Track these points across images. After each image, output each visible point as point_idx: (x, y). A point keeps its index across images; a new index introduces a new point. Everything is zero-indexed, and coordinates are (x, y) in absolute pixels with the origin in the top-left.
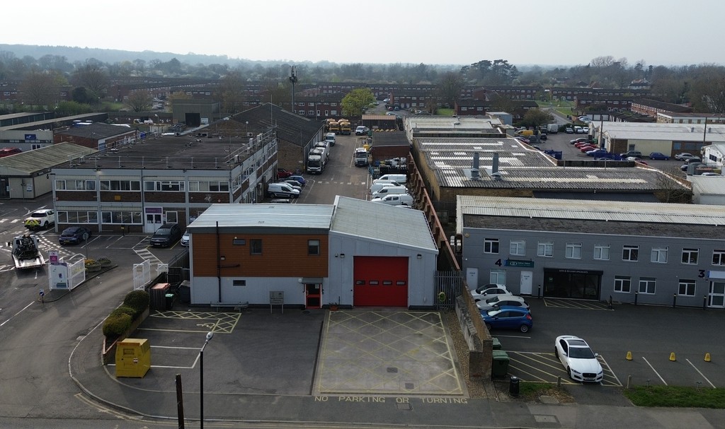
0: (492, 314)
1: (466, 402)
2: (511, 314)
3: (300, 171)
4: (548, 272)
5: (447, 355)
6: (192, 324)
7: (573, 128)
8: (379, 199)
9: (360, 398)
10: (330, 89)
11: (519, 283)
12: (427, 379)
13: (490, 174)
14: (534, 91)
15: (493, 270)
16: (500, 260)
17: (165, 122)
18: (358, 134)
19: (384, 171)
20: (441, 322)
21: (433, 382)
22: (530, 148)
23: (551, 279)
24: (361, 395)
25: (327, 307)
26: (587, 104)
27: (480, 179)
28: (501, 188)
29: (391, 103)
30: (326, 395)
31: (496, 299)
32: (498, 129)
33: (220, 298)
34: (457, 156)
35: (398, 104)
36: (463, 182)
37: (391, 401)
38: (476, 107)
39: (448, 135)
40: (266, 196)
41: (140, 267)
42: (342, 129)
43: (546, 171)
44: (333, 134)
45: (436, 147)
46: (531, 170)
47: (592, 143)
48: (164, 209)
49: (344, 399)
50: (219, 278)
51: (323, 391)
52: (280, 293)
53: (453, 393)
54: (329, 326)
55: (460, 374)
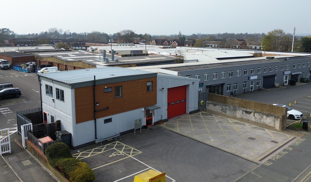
1: (304, 139)
6: (104, 157)
20: (214, 115)
25: (158, 123)
27: (109, 62)
33: (96, 136)
49: (275, 159)
50: (95, 120)
51: (259, 160)
52: (140, 120)
53: (292, 138)
54: (178, 131)
55: (272, 130)
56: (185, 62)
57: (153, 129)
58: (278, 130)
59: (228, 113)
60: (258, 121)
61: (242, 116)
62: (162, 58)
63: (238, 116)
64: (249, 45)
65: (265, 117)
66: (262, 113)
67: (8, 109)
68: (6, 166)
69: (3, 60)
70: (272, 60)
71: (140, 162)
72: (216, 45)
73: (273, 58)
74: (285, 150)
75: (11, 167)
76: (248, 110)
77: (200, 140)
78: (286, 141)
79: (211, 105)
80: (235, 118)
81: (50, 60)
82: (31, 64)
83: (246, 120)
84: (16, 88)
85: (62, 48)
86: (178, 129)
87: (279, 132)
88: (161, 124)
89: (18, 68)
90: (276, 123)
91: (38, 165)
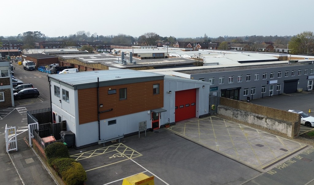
4: (222, 91)
6: (104, 158)
9: (285, 164)
20: (224, 120)
27: (127, 64)
33: (99, 137)
37: (295, 160)
38: (52, 47)
49: (281, 168)
50: (99, 121)
51: (263, 168)
52: (145, 123)
53: (304, 146)
54: (184, 135)
55: (284, 137)
56: (204, 65)
57: (159, 132)
58: (290, 137)
59: (239, 118)
60: (270, 127)
61: (254, 122)
62: (180, 61)
63: (249, 121)
64: (276, 48)
65: (277, 123)
66: (274, 119)
67: (25, 108)
68: (10, 163)
69: (29, 62)
70: (296, 64)
71: (139, 164)
72: (241, 48)
73: (297, 61)
74: (293, 159)
75: (14, 165)
76: (260, 116)
77: (205, 145)
78: (297, 150)
79: (223, 109)
80: (246, 123)
81: (72, 62)
82: (54, 65)
83: (258, 126)
84: (35, 89)
85: (86, 51)
86: (184, 133)
87: (291, 139)
88: (168, 127)
89: (42, 69)
90: (288, 130)
91: (40, 163)
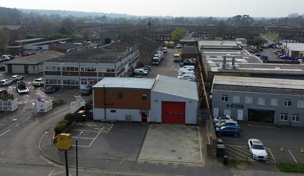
0: (222, 128)
1: (203, 166)
2: (230, 128)
3: (149, 64)
4: (250, 111)
5: (199, 146)
6: (92, 128)
7: (275, 46)
8: (181, 77)
9: (157, 163)
10: (168, 28)
11: (237, 115)
12: (188, 156)
13: (231, 66)
14: (260, 29)
15: (225, 109)
16: (228, 105)
17: (97, 42)
18: (178, 48)
19: (186, 64)
20: (199, 131)
21: (190, 157)
22: (252, 55)
23: (251, 114)
24: (158, 161)
25: (150, 123)
26: (284, 35)
27: (226, 68)
28: (235, 73)
29: (194, 34)
30: (143, 161)
31: (225, 122)
32: (240, 46)
33: (105, 117)
34: (218, 58)
35: (198, 35)
36: (218, 69)
37: (171, 164)
38: (232, 36)
39: (216, 49)
40: (133, 74)
41: (74, 103)
42: (171, 46)
43: (257, 65)
44: (166, 48)
45: (210, 54)
46: (250, 65)
47: (283, 53)
48: (88, 79)
49: (150, 163)
50: (105, 109)
51: (143, 159)
52: (130, 116)
57: (142, 125)
62: (295, 70)
71: (97, 135)
